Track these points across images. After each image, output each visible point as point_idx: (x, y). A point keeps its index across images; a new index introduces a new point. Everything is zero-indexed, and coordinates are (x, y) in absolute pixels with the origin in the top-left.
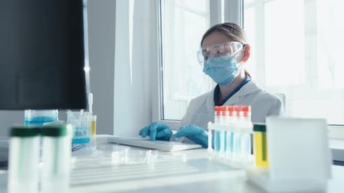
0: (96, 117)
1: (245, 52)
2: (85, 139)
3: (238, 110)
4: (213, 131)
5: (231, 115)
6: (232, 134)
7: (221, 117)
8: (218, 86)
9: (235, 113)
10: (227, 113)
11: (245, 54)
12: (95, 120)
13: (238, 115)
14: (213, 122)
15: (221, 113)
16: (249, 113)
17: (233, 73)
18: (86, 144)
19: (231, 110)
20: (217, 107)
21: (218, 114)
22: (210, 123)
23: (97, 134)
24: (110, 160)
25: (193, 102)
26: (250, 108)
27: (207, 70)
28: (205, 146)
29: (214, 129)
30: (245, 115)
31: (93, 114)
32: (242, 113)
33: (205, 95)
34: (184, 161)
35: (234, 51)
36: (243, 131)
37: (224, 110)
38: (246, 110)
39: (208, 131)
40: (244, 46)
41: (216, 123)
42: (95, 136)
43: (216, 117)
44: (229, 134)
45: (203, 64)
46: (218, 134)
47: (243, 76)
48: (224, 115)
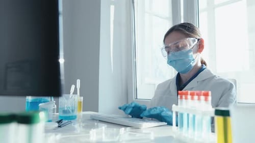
0: (82, 98)
1: (200, 45)
2: (72, 116)
3: (199, 95)
4: (177, 113)
5: (192, 99)
6: (194, 116)
7: (184, 100)
8: (179, 73)
9: (196, 97)
10: (189, 97)
11: (200, 46)
12: (82, 101)
13: (199, 99)
14: (177, 104)
15: (184, 97)
16: (210, 98)
17: (191, 63)
18: (72, 121)
19: (192, 95)
20: (179, 92)
21: (181, 98)
22: (174, 106)
23: (83, 111)
24: (89, 137)
25: (160, 86)
26: (210, 93)
27: (170, 62)
28: (170, 124)
29: (177, 111)
30: (206, 100)
31: (80, 96)
32: (203, 98)
33: (169, 80)
34: (152, 138)
35: (190, 45)
36: (204, 114)
37: (186, 94)
38: (206, 95)
39: (172, 112)
40: (198, 40)
41: (179, 106)
42: (82, 113)
43: (179, 100)
44: (191, 116)
45: (167, 58)
46: (182, 115)
47: (200, 65)
48: (186, 98)
